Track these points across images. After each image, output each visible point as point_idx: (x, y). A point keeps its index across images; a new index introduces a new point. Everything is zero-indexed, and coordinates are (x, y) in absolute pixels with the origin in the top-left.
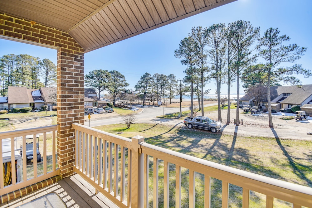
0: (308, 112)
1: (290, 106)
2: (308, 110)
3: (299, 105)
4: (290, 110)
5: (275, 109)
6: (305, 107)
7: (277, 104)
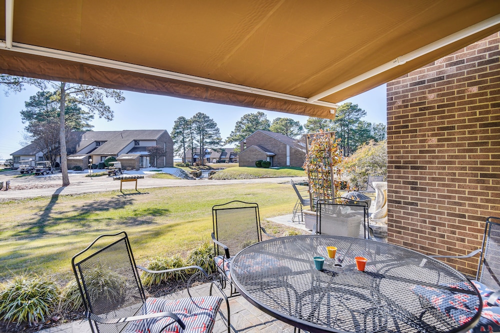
0: (125, 165)
1: (103, 158)
2: (125, 162)
3: (114, 157)
4: (104, 163)
5: (81, 165)
6: (122, 158)
7: (84, 157)
